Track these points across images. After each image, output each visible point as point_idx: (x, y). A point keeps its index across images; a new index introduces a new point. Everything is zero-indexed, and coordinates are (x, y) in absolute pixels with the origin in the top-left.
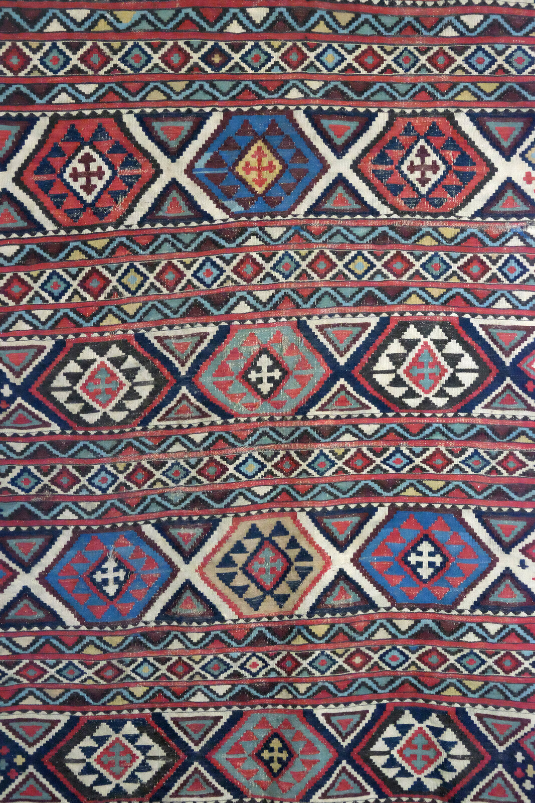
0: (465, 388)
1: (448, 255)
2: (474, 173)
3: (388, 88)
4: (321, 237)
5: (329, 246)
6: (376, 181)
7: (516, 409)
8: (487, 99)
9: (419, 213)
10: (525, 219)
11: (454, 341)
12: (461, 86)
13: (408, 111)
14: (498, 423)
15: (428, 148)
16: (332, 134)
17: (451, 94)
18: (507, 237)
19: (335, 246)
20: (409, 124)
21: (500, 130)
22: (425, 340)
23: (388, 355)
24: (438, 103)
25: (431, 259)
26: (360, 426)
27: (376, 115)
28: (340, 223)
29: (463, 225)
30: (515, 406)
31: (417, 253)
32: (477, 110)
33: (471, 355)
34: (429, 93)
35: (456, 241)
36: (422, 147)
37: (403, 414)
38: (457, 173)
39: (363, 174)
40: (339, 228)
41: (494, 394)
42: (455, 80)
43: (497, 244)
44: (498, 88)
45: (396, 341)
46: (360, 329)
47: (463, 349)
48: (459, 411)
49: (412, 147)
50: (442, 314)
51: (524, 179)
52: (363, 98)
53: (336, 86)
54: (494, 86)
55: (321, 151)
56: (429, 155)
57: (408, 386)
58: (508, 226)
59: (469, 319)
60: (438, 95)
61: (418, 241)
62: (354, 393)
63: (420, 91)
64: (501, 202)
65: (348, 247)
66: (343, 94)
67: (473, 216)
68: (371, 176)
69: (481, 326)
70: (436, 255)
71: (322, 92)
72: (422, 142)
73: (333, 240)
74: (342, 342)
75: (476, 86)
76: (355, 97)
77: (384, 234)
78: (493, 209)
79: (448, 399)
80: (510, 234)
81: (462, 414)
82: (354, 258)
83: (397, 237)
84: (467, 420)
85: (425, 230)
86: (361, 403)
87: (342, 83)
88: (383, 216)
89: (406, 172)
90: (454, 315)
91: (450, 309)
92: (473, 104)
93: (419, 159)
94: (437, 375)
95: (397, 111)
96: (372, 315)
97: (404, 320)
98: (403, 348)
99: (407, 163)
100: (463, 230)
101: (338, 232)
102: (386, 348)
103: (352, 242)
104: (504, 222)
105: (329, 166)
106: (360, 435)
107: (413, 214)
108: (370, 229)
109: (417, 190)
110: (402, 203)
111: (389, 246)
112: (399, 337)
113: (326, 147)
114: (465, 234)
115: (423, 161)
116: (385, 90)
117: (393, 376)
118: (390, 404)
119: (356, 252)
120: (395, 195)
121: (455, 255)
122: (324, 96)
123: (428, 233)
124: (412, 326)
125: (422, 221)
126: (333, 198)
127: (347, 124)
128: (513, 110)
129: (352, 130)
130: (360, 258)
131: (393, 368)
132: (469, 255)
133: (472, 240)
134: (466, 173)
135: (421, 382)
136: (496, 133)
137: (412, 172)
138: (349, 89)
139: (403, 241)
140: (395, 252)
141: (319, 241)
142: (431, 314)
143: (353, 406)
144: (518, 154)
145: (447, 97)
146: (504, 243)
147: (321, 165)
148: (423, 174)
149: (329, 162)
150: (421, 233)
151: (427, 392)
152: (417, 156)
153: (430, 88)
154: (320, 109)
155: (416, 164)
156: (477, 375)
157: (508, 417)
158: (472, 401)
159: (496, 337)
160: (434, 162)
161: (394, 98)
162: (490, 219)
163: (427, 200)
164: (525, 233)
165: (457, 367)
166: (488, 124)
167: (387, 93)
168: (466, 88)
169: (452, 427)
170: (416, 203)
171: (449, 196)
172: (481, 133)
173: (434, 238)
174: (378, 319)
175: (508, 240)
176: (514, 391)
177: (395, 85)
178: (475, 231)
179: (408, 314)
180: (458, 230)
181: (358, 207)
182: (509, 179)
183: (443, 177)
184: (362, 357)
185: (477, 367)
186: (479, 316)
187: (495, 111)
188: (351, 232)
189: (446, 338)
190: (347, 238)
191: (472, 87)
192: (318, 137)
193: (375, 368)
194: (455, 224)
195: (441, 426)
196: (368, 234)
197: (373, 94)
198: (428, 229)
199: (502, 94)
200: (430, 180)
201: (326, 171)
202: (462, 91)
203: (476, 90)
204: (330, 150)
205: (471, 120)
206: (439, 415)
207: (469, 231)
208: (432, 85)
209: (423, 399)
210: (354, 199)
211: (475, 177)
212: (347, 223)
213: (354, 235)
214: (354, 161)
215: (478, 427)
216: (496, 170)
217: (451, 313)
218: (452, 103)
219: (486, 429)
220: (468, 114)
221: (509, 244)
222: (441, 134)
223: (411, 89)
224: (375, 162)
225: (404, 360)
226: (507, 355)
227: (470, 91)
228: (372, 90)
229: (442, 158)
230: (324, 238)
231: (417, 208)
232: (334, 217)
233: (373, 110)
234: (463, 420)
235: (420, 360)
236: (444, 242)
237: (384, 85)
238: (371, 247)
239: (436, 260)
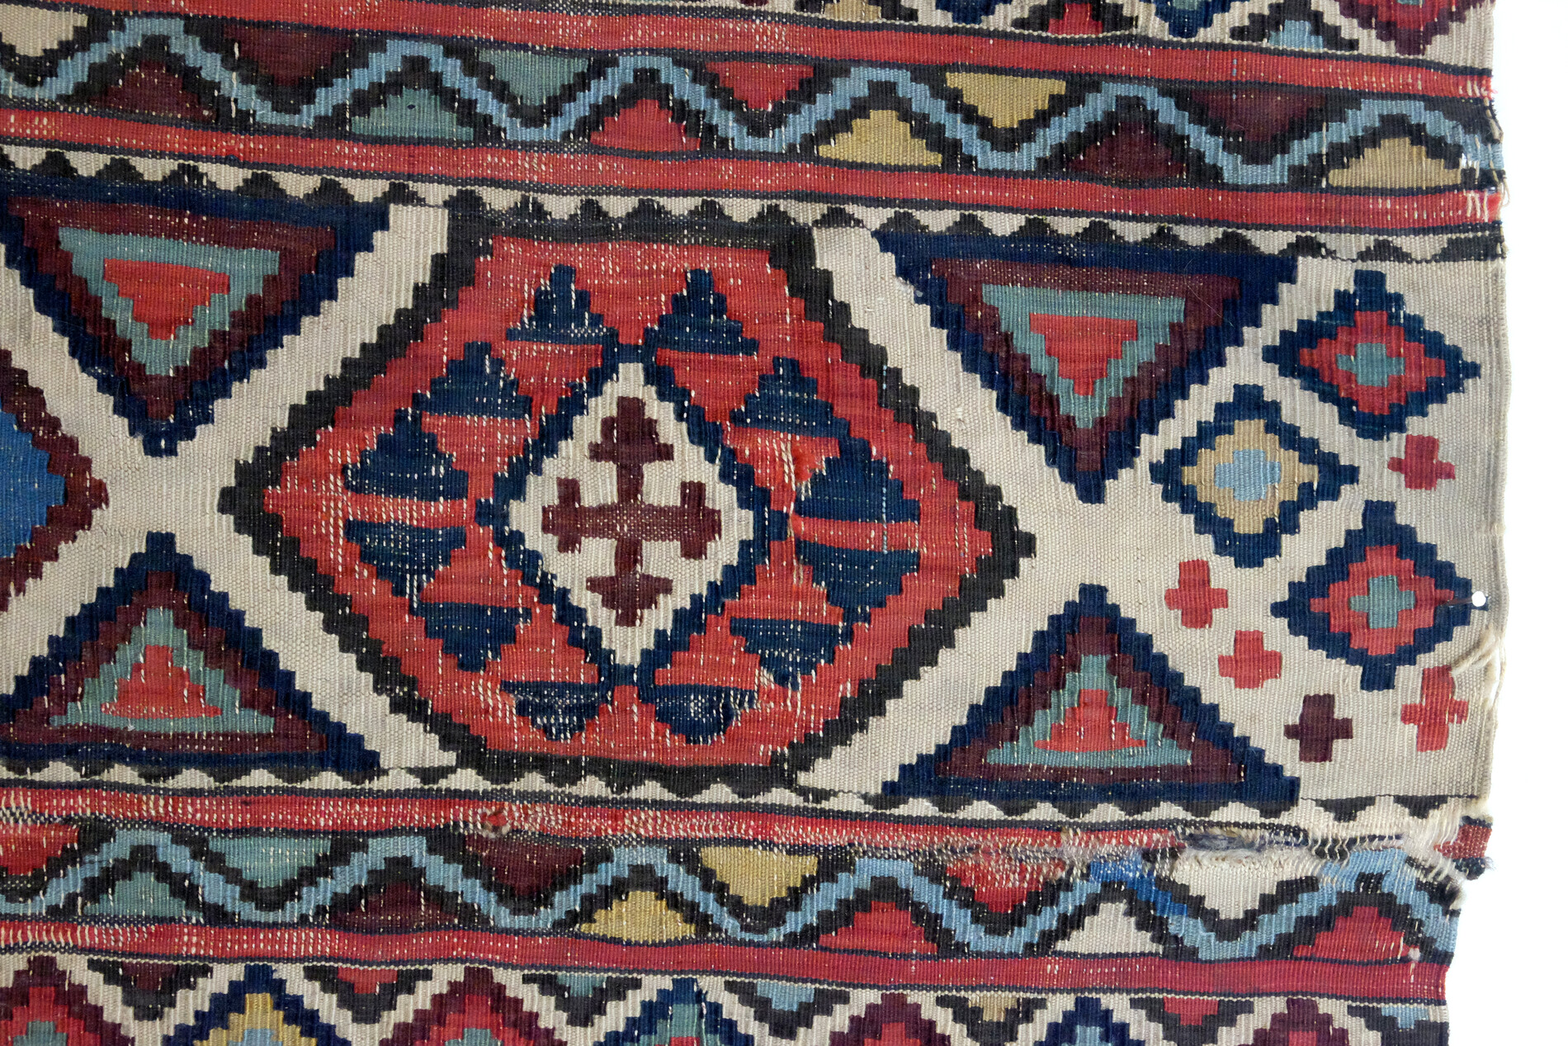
1: (747, 995)
2: (903, 562)
3: (452, 72)
4: (38, 886)
5: (86, 934)
6: (367, 587)
8: (995, 160)
9: (599, 766)
10: (1168, 810)
12: (855, 84)
13: (561, 207)
15: (661, 413)
16: (119, 311)
17: (800, 125)
18: (1068, 903)
19: (122, 937)
20: (564, 275)
21: (1055, 334)
24: (728, 171)
25: (654, 1013)
27: (376, 216)
28: (153, 807)
29: (836, 837)
31: (580, 981)
32: (938, 221)
34: (681, 111)
35: (794, 922)
36: (630, 408)
38: (815, 557)
39: (293, 544)
40: (148, 837)
42: (825, 49)
43: (1015, 941)
44: (1058, 105)
49: (574, 405)
51: (1172, 599)
52: (306, 118)
53: (157, 44)
54: (1037, 92)
55: (57, 405)
56: (665, 453)
58: (1074, 848)
60: (729, 126)
61: (587, 915)
63: (630, 96)
64: (1043, 721)
65: (191, 943)
66: (193, 85)
67: (893, 793)
68: (337, 554)
70: (684, 992)
71: (73, 73)
72: (630, 380)
73: (110, 903)
75: (939, 90)
76: (265, 113)
77: (401, 873)
78: (999, 756)
80: (1084, 889)
82: (228, 1005)
83: (474, 892)
85: (625, 859)
87: (192, 26)
88: (398, 780)
89: (537, 540)
92: (919, 188)
93: (608, 471)
95: (499, 200)
99: (541, 491)
100: (833, 864)
101: (143, 859)
103: (217, 916)
104: (1056, 829)
105: (99, 494)
107: (567, 770)
108: (324, 846)
109: (590, 644)
110: (505, 707)
111: (424, 942)
113: (88, 383)
114: (845, 886)
115: (630, 485)
116: (435, 83)
119: (237, 972)
120: (471, 664)
121: (786, 995)
122: (82, 94)
123: (644, 878)
125: (615, 809)
126: (116, 671)
127: (209, 258)
128: (1134, 232)
129: (237, 298)
130: (259, 1002)
132: (863, 999)
133: (883, 918)
134: (860, 559)
136: (1029, 344)
137: (568, 544)
138: (229, 63)
139: (504, 918)
140: (456, 973)
141: (29, 908)
144: (1142, 463)
145: (778, 140)
146: (1049, 938)
147: (58, 485)
148: (628, 555)
149: (98, 472)
150: (606, 874)
152: (597, 453)
153: (684, 86)
154: (57, 166)
155: (589, 500)
160: (694, 493)
161: (485, 132)
162: (982, 810)
163: (645, 698)
164: (1166, 885)
166: (992, 294)
167: (448, 98)
168: (883, 95)
170: (587, 711)
171: (766, 678)
172: (954, 344)
173: (675, 902)
175: (1071, 923)
177: (487, 56)
178: (902, 872)
180: (809, 865)
181: (258, 723)
182: (1093, 594)
183: (738, 577)
187: (1035, 232)
188: (216, 862)
190: (184, 890)
191: (919, 96)
192: (45, 323)
194: (785, 833)
196: (309, 876)
197: (364, 102)
198: (643, 856)
199: (1081, 141)
200: (665, 586)
201: (85, 522)
202: (860, 109)
203: (938, 111)
204: (107, 401)
205: (904, 271)
207: (868, 870)
208: (700, 68)
210: (234, 678)
211: (912, 581)
212: (190, 811)
213: (233, 876)
214: (241, 470)
216: (1027, 545)
218: (808, 175)
220: (885, 238)
221: (1079, 942)
222: (737, 341)
223: (583, 81)
224: (361, 480)
227: (905, 112)
228: (361, 79)
229: (738, 473)
230: (57, 892)
231: (591, 741)
232: (124, 774)
233: (364, 191)
236: (730, 924)
237: (432, 52)
238: (326, 943)
239: (684, 1019)
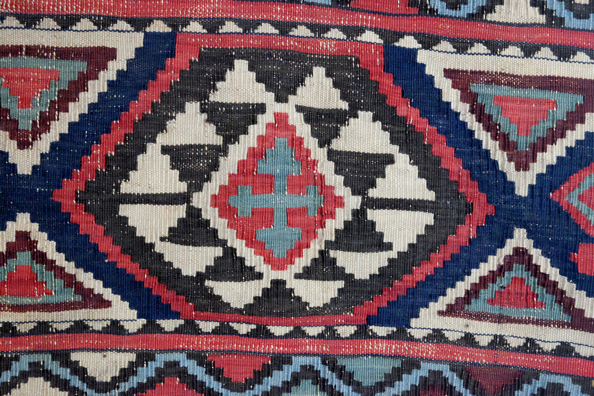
0: (393, 254)
7: (538, 322)
11: (365, 116)
14: (483, 358)
22: (280, 108)
23: (165, 150)
26: (74, 357)
30: (535, 313)
33: (415, 161)
37: (207, 326)
41: (475, 276)
45: (192, 107)
46: (81, 66)
47: (393, 141)
48: (371, 320)
50: (335, 34)
57: (223, 243)
59: (413, 53)
62: (60, 259)
69: (448, 73)
74: (26, 102)
79: (340, 284)
81: (381, 331)
84: (394, 347)
86: (79, 288)
90: (370, 37)
91: (361, 19)
94: (313, 214)
96: (122, 25)
97: (217, 43)
98: (212, 128)
102: (162, 128)
106: (76, 382)
112: (202, 97)
117: (180, 211)
118: (167, 295)
124: (241, 65)
131: (182, 187)
135: (263, 234)
142: (302, 31)
143: (54, 299)
151: (279, 265)
156: (428, 218)
157: (514, 343)
158: (411, 292)
159: (491, 109)
165: (373, 193)
169: (350, 365)
174: (138, 40)
176: (535, 270)
179: (230, 27)
184: (88, 151)
185: (430, 196)
186: (445, 45)
189: (344, 105)
193: (126, 188)
195: (316, 362)
206: (313, 331)
209: (266, 283)
215: (425, 369)
217: (361, 30)
219: (447, 374)
225: (215, 166)
226: (523, 166)
234: (382, 346)
235: (263, 167)
